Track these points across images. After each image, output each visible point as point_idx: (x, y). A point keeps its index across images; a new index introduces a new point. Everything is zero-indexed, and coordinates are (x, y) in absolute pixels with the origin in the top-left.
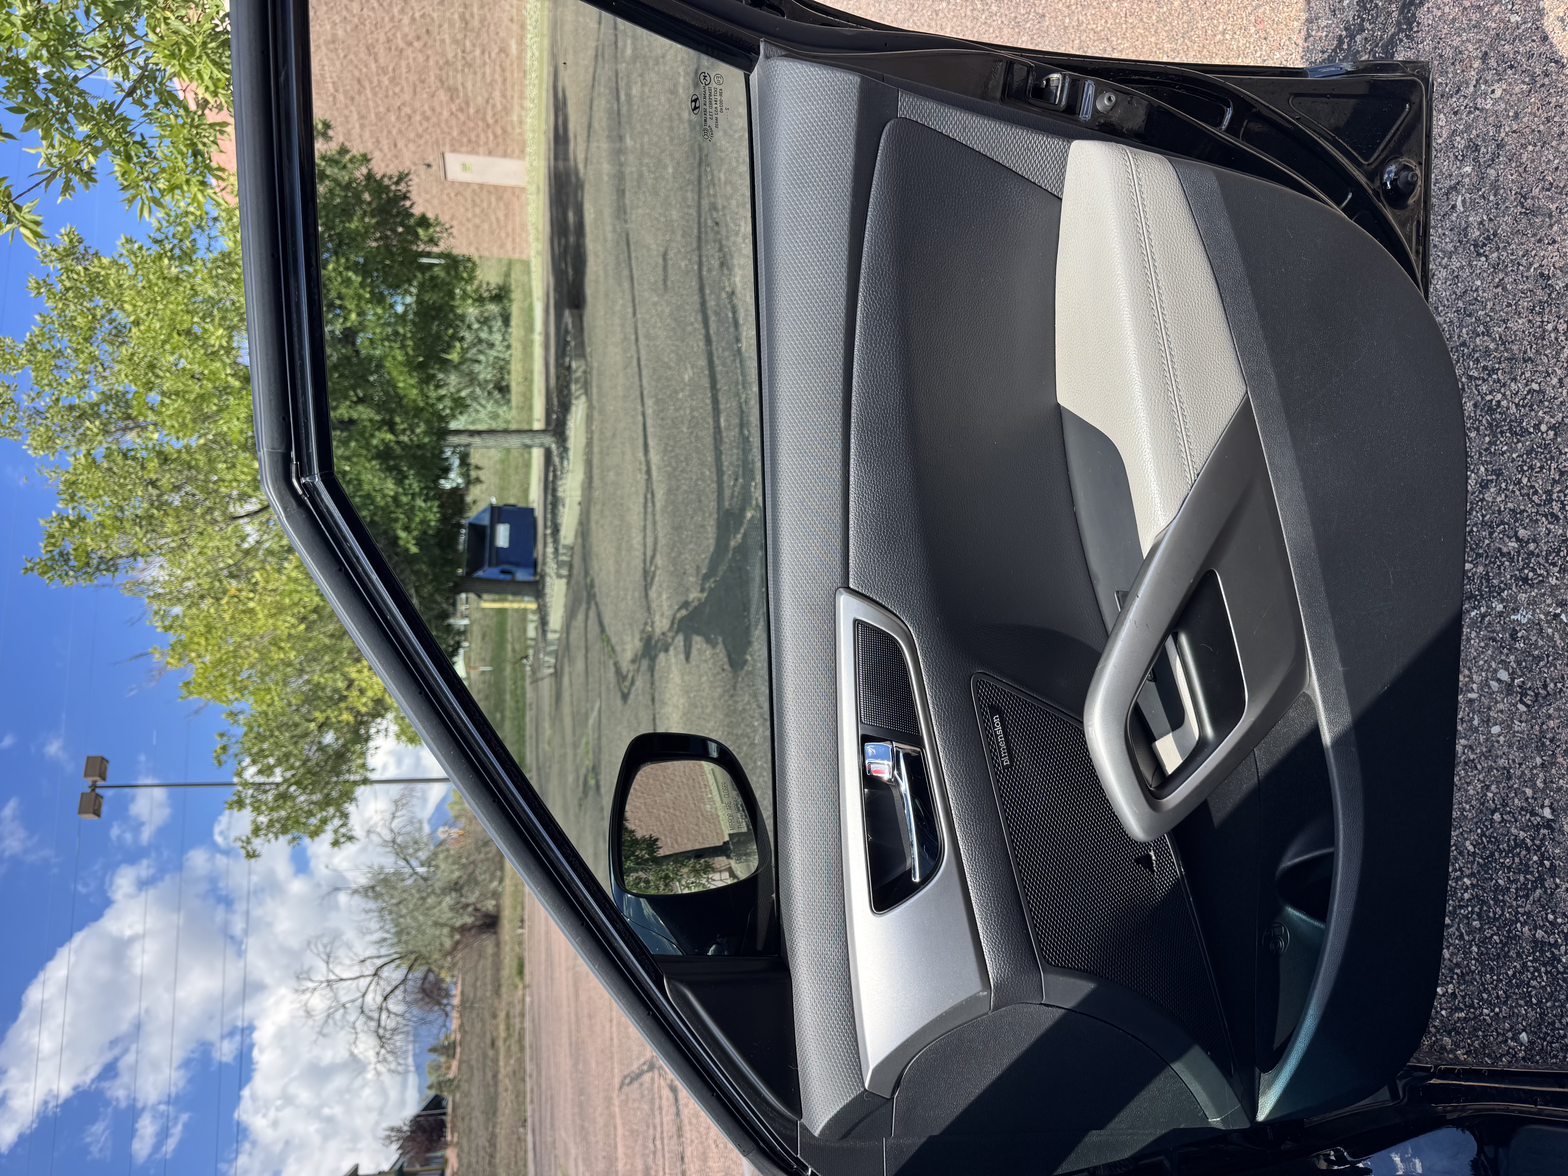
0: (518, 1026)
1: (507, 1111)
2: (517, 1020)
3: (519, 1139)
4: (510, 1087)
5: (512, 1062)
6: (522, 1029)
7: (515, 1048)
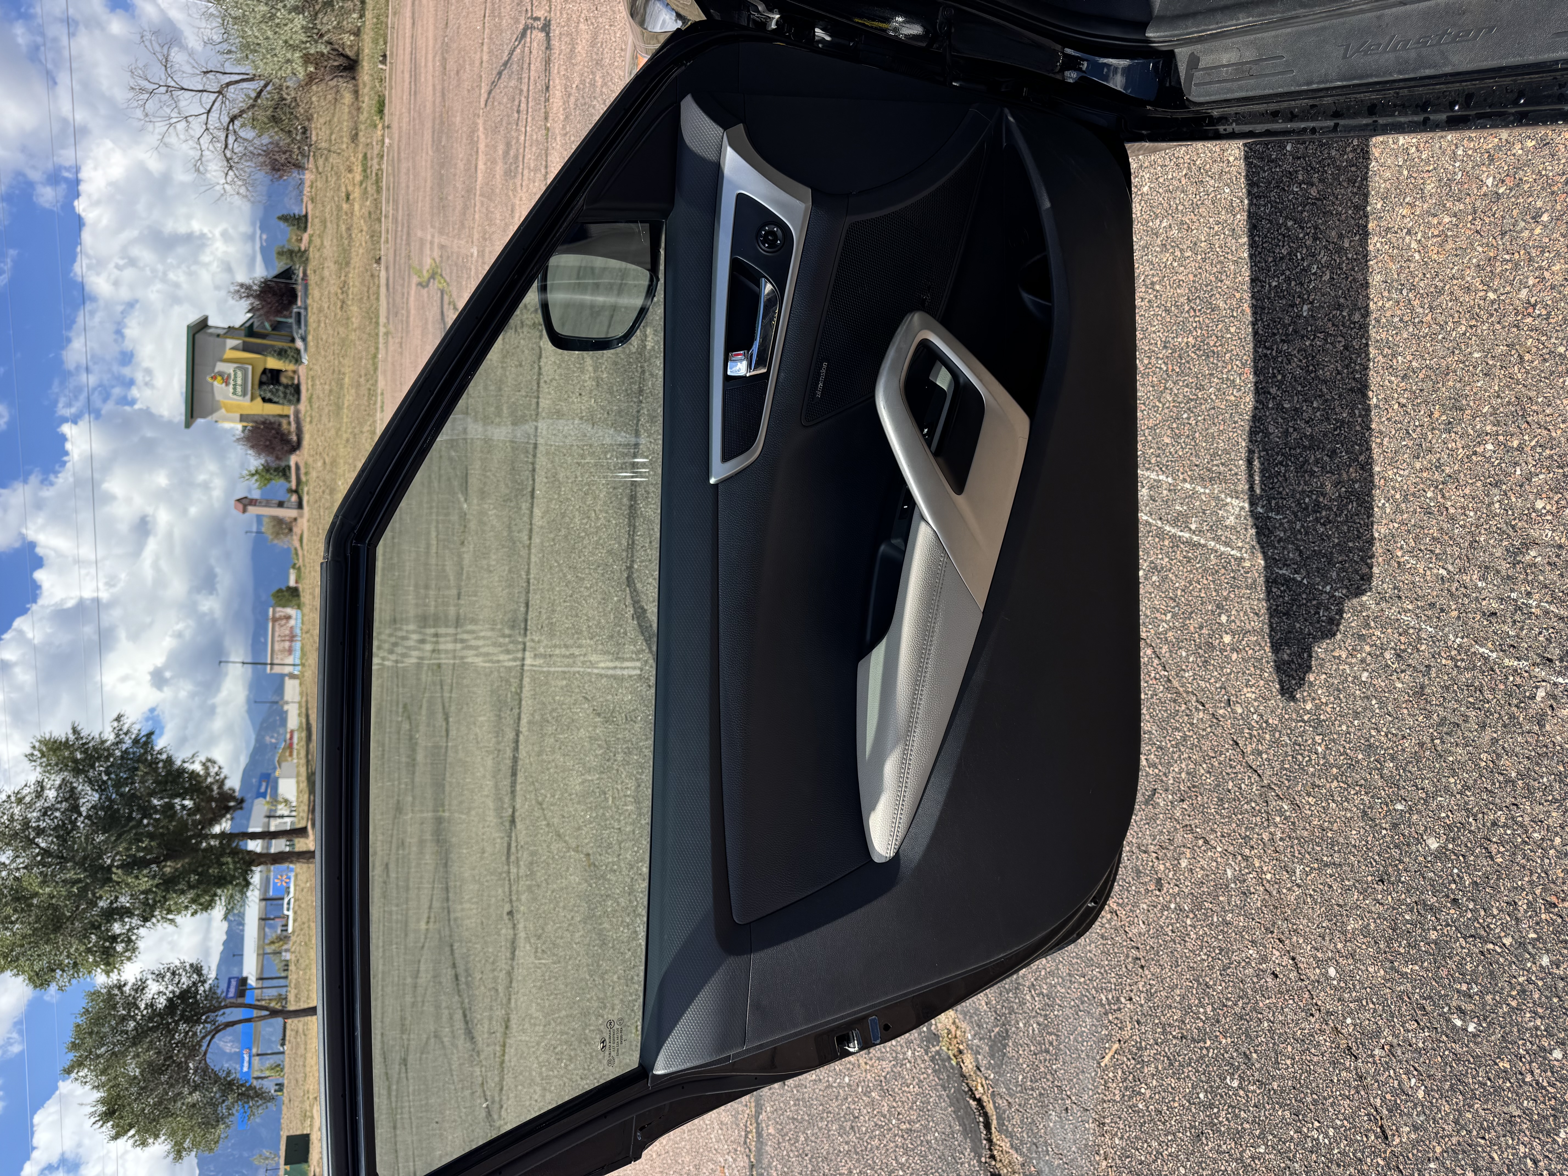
0: (376, 167)
1: (361, 251)
2: (375, 161)
3: (372, 276)
4: (365, 228)
5: (368, 203)
6: (380, 169)
7: (371, 189)
